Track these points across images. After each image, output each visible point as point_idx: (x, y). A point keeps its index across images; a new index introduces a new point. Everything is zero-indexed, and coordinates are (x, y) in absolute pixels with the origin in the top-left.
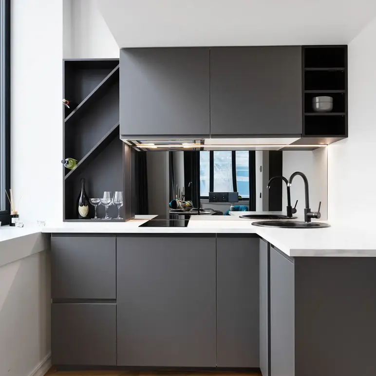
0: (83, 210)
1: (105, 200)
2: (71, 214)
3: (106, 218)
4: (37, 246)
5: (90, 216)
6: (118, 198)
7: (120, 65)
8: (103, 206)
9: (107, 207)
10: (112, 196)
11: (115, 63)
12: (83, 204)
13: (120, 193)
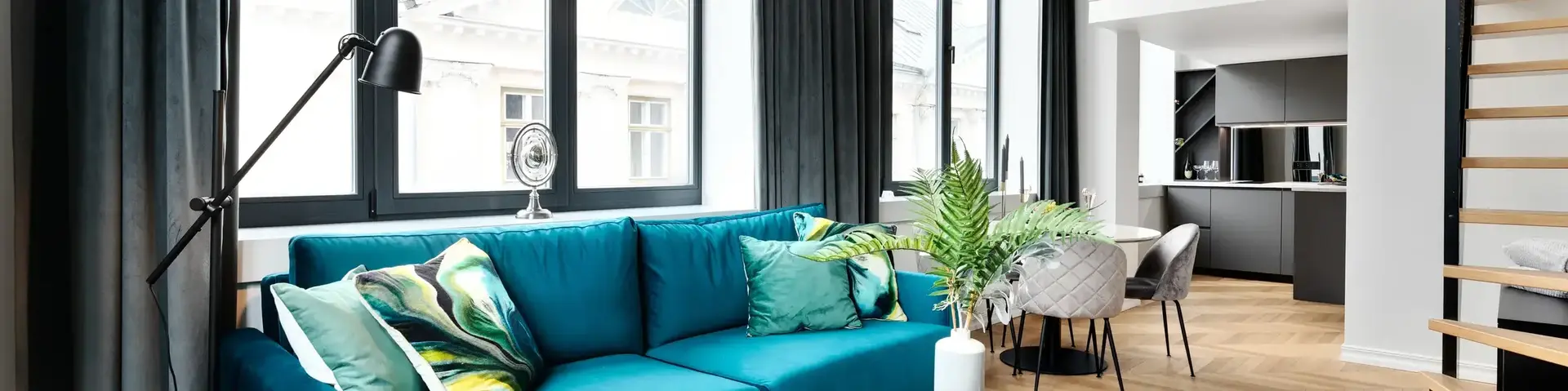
0: (1188, 174)
1: (1206, 167)
2: (1179, 175)
3: (1206, 179)
4: (1159, 193)
5: (1194, 177)
6: (1215, 165)
7: (1216, 74)
8: (1203, 171)
9: (1206, 172)
10: (1210, 164)
11: (1213, 71)
12: (1188, 169)
13: (1217, 162)
